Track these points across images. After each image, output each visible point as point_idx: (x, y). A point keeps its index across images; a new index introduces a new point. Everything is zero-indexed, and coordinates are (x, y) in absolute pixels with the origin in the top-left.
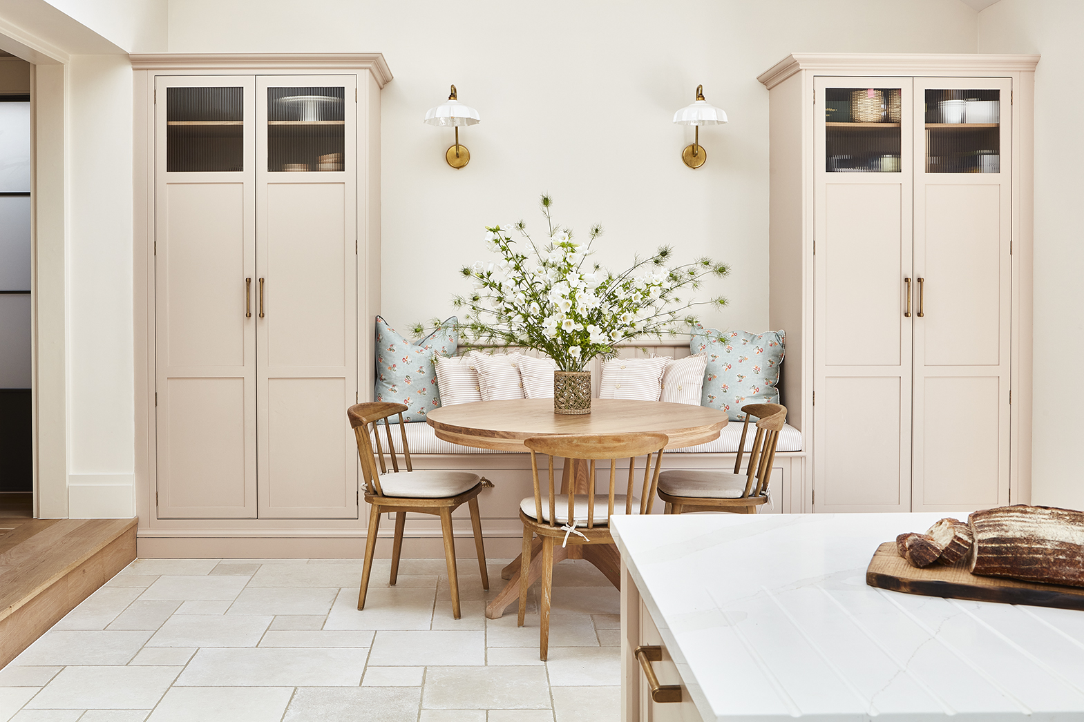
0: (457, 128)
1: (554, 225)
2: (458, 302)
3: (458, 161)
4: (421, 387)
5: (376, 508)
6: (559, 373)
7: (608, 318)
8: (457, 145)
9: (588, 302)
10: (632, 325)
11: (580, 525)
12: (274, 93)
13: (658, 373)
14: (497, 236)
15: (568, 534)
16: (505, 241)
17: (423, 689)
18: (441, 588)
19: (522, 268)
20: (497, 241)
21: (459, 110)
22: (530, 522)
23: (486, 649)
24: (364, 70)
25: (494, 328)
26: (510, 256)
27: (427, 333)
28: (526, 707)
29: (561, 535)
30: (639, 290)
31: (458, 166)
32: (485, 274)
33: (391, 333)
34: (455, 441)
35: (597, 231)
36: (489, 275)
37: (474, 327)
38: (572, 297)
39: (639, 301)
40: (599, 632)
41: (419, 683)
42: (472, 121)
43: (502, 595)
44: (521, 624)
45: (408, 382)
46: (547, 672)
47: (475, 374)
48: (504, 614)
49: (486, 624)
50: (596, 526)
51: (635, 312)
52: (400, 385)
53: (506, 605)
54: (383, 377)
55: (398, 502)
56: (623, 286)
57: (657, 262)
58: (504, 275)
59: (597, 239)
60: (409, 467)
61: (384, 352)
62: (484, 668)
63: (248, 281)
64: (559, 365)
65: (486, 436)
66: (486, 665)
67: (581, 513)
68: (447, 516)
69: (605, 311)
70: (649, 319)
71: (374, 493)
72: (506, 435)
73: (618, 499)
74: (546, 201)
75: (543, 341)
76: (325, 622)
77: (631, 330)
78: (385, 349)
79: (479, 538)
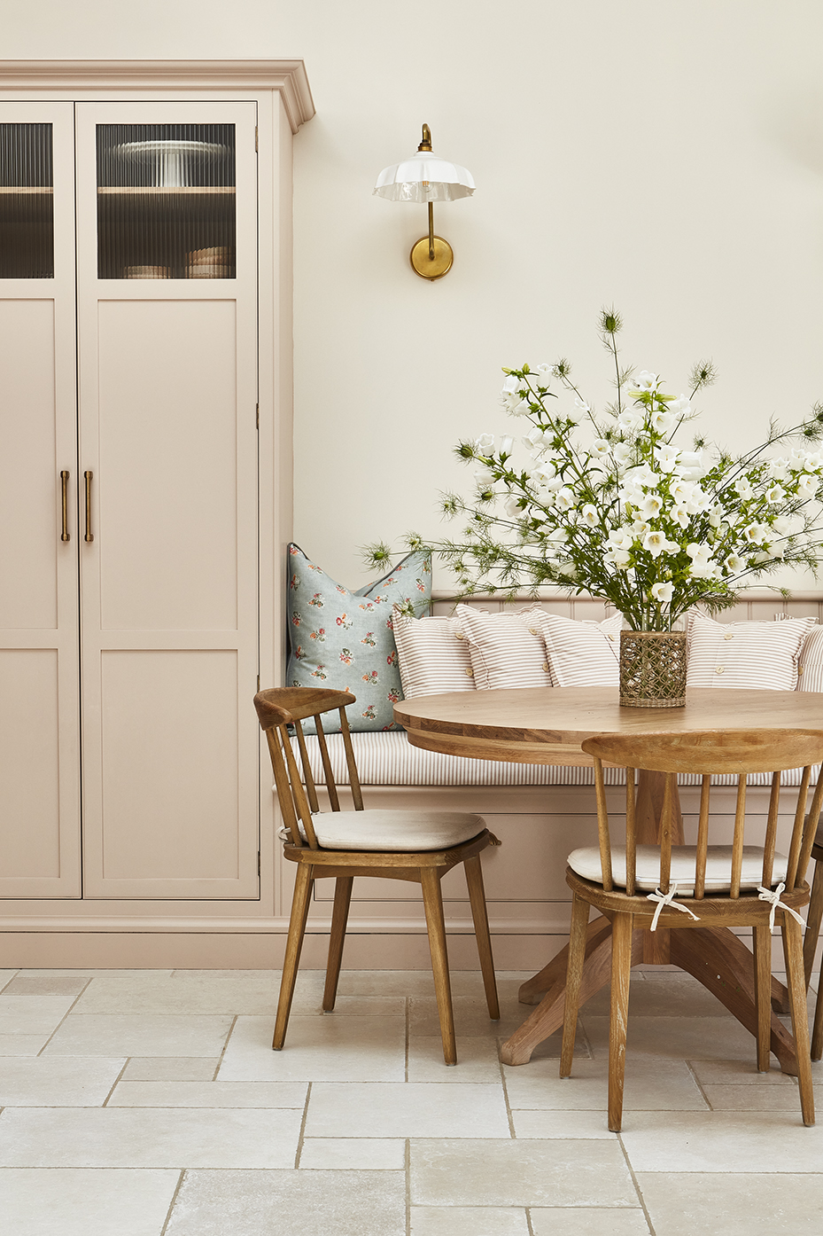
0: (430, 204)
1: (623, 367)
2: (451, 507)
3: (431, 268)
4: (370, 669)
5: (307, 870)
6: (630, 634)
7: (722, 532)
8: (431, 236)
9: (692, 501)
10: (765, 547)
11: (681, 892)
12: (108, 135)
13: (792, 646)
14: (523, 386)
15: (659, 908)
16: (538, 395)
17: (407, 1175)
18: (415, 1017)
19: (566, 443)
20: (524, 394)
21: (438, 169)
22: (590, 889)
23: (509, 1112)
24: (270, 93)
25: (515, 551)
26: (546, 421)
27: (395, 560)
28: (595, 1204)
29: (646, 910)
30: (780, 482)
31: (432, 275)
32: (496, 458)
33: (315, 574)
34: (449, 749)
35: (704, 374)
36: (504, 458)
37: (477, 551)
38: (662, 490)
39: (780, 500)
40: (707, 1088)
41: (400, 1163)
42: (459, 191)
43: (530, 1024)
44: (565, 1073)
45: (347, 659)
46: (624, 1150)
47: (465, 648)
48: (533, 1058)
49: (502, 1074)
50: (710, 894)
51: (771, 523)
52: (331, 665)
53: (536, 1042)
54: (302, 652)
55: (346, 859)
56: (749, 477)
57: (809, 433)
58: (533, 459)
59: (703, 390)
60: (359, 804)
61: (304, 608)
62: (511, 1143)
63: (65, 476)
64: (630, 620)
65: (507, 739)
66: (513, 1137)
67: (683, 873)
68: (434, 885)
69: (716, 522)
70: (791, 539)
71: (301, 845)
72: (544, 736)
73: (748, 853)
74: (610, 323)
75: (602, 578)
76: (218, 1068)
77: (761, 557)
78: (305, 603)
79: (483, 934)
